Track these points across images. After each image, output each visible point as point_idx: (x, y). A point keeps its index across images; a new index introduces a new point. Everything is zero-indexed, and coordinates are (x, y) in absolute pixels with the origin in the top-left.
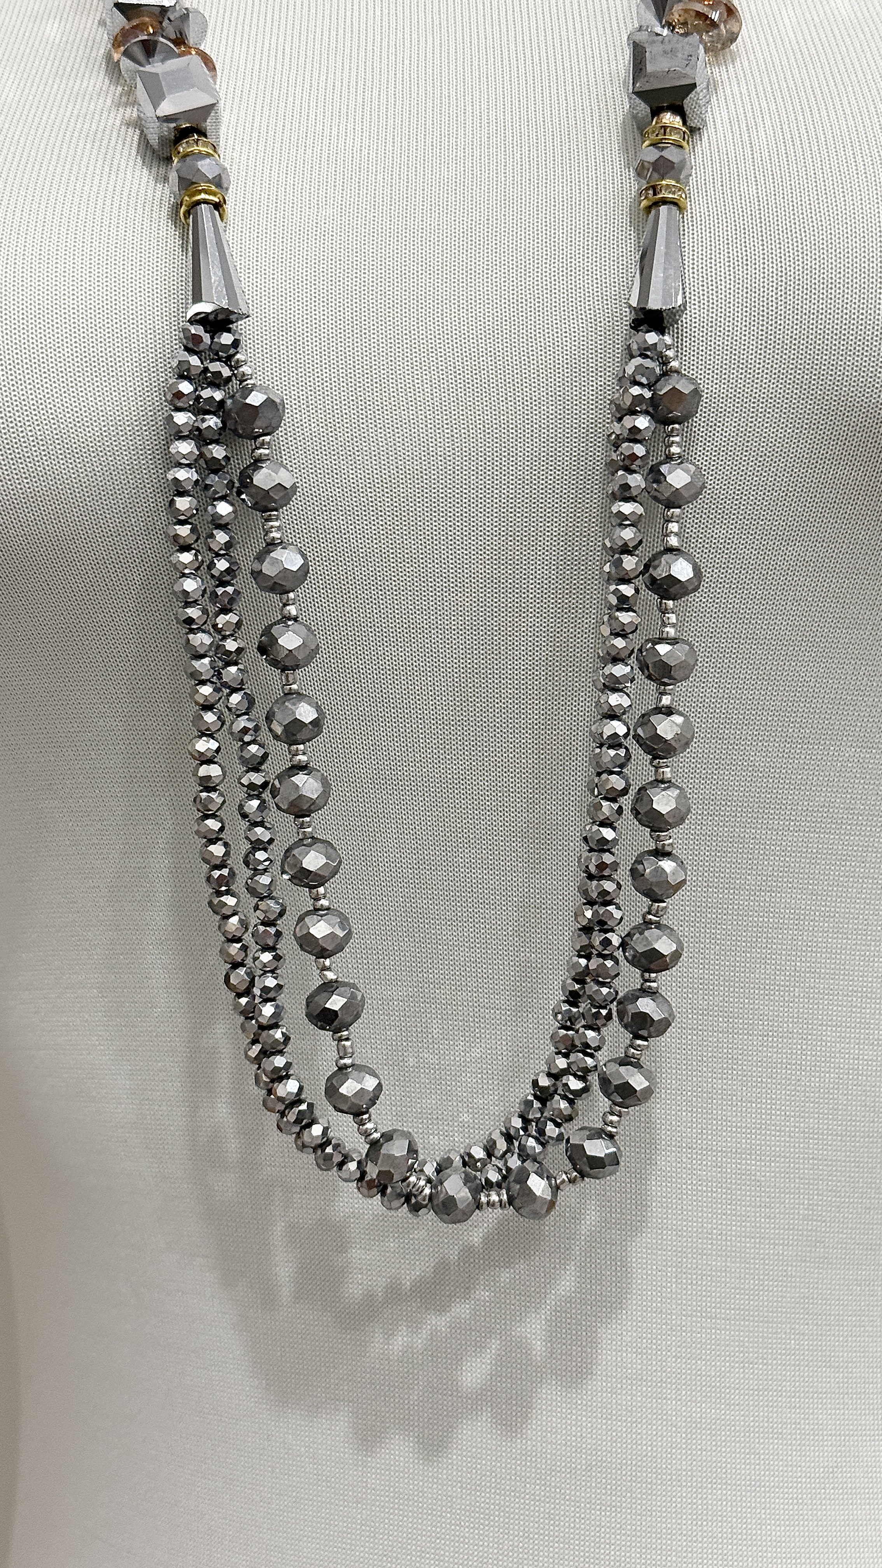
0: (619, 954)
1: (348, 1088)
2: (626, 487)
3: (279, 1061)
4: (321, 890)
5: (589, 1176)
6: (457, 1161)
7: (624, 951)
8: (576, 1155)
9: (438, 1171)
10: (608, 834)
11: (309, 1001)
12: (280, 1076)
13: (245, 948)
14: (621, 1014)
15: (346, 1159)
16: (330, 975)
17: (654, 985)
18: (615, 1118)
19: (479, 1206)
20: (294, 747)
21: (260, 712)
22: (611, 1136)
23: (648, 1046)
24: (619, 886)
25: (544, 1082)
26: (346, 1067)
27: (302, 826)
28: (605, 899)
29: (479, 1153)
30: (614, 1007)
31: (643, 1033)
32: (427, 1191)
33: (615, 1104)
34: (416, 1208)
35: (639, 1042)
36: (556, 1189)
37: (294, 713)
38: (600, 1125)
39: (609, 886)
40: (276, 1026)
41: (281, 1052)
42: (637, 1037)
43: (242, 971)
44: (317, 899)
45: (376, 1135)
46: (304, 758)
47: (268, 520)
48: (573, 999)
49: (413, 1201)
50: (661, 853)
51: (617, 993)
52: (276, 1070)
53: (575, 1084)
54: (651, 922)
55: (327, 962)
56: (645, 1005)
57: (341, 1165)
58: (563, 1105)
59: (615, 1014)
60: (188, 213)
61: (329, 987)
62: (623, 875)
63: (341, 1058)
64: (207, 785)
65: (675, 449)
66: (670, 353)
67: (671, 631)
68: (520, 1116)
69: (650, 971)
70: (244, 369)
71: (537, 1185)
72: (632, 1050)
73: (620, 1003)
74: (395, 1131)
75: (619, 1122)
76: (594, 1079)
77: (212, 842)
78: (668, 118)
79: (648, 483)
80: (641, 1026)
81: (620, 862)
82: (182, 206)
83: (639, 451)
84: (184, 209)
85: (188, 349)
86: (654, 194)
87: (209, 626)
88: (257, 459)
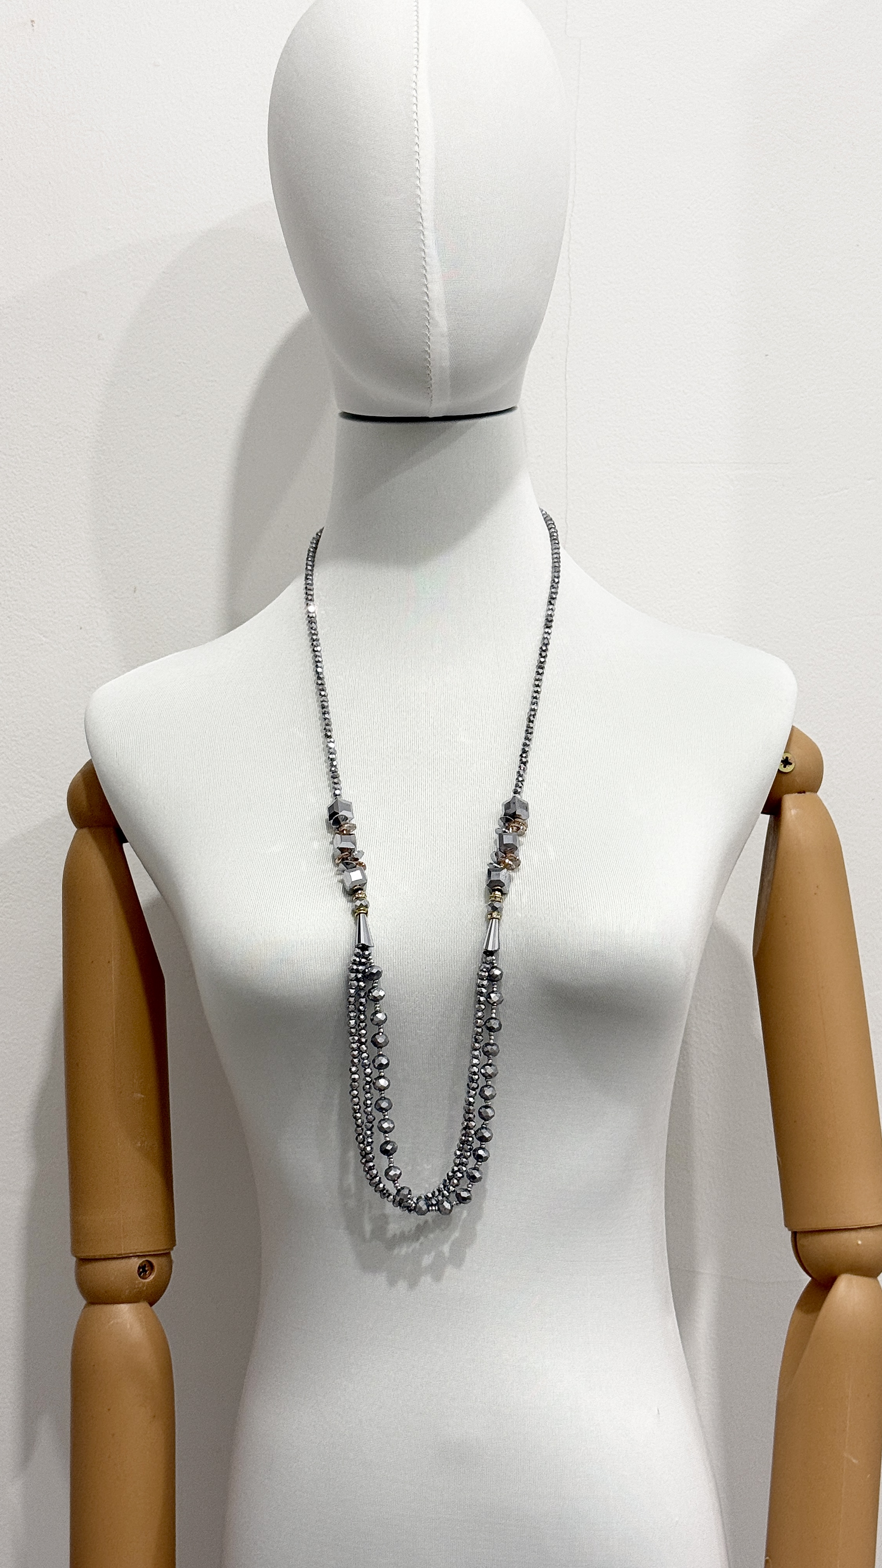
0: (474, 1136)
1: (392, 1173)
2: (480, 1001)
3: (371, 1164)
4: (386, 1113)
6: (423, 1197)
7: (476, 1136)
8: (458, 1196)
9: (417, 1200)
10: (471, 1100)
11: (381, 1146)
12: (371, 1168)
13: (362, 1129)
14: (474, 1155)
15: (390, 1195)
16: (388, 1139)
17: (484, 1146)
19: (429, 1211)
20: (380, 1071)
21: (371, 1058)
23: (481, 1165)
24: (474, 1116)
26: (391, 1167)
27: (382, 1094)
28: (470, 1120)
29: (430, 1195)
30: (472, 1152)
31: (479, 1160)
34: (410, 1211)
35: (479, 1163)
36: (452, 1206)
37: (381, 1061)
39: (471, 1116)
40: (371, 1153)
41: (372, 1162)
42: (478, 1161)
43: (361, 1137)
44: (385, 1116)
45: (399, 1188)
46: (382, 1074)
49: (409, 1209)
50: (487, 1107)
51: (473, 1147)
52: (370, 1167)
53: (460, 1175)
54: (484, 1127)
55: (387, 1135)
56: (481, 1152)
57: (388, 1197)
58: (456, 1181)
59: (472, 1154)
60: (357, 915)
61: (387, 1143)
62: (476, 1113)
63: (390, 1164)
64: (354, 1080)
67: (492, 1041)
68: (443, 1184)
69: (483, 1142)
70: (372, 961)
71: (447, 1205)
73: (474, 1151)
74: (404, 1187)
77: (355, 1097)
78: (497, 892)
79: (486, 999)
80: (479, 1158)
81: (475, 1108)
82: (355, 913)
83: (484, 990)
84: (356, 914)
85: (356, 955)
86: (492, 916)
87: (357, 1034)
88: (373, 987)
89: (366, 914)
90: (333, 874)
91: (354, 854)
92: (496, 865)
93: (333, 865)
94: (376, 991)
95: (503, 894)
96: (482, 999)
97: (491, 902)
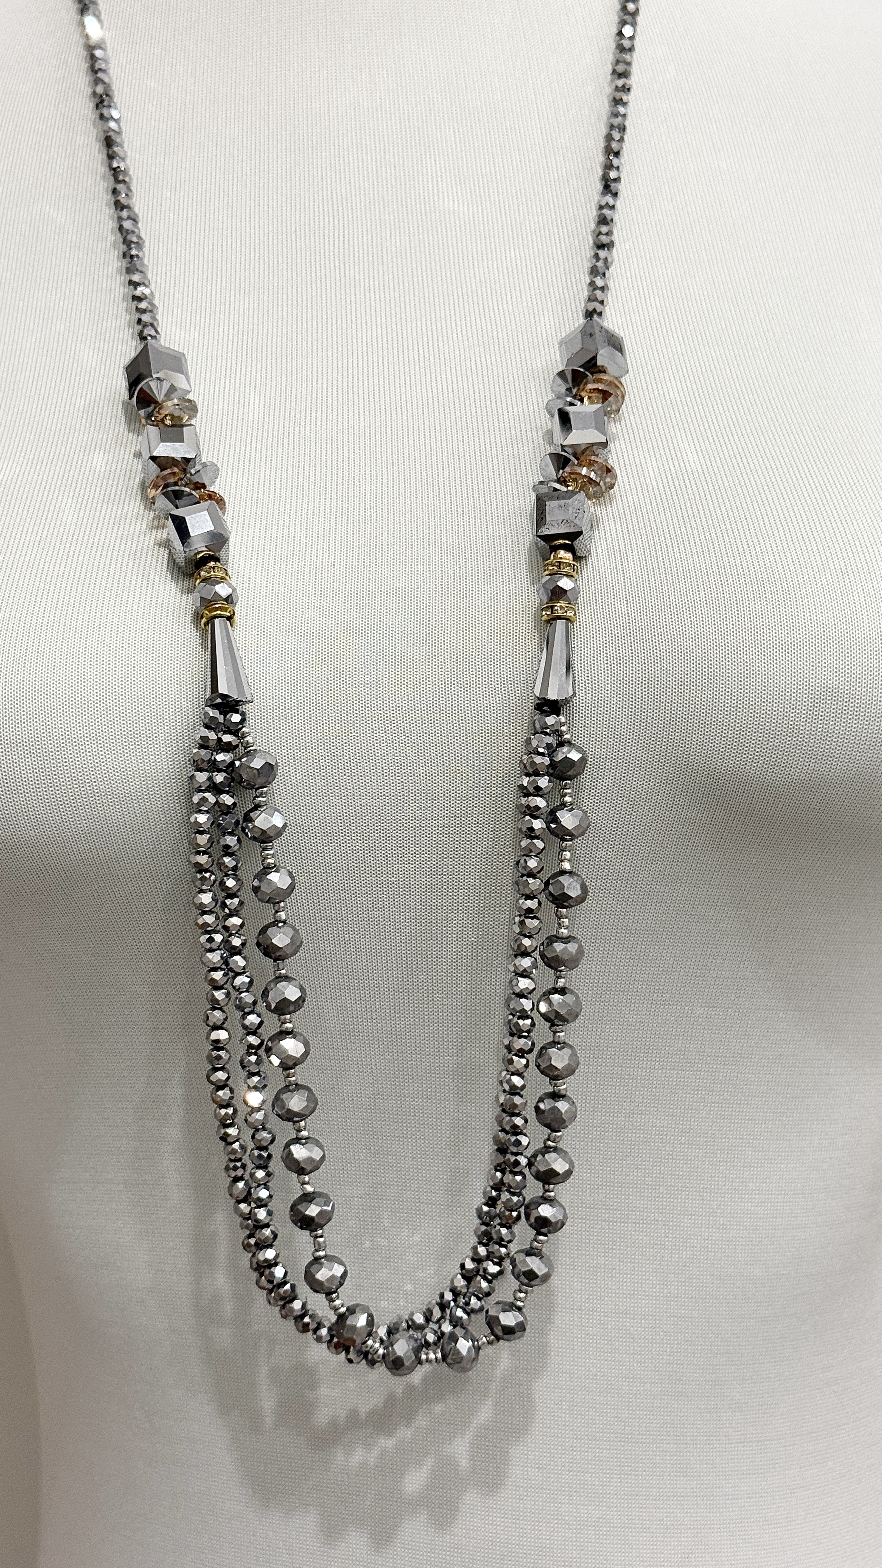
0: (526, 1171)
1: (322, 1275)
2: (531, 829)
3: (270, 1254)
4: (303, 1123)
5: (503, 1339)
6: (404, 1325)
7: (530, 1168)
8: (492, 1322)
9: (390, 1333)
10: (517, 1080)
11: (293, 1208)
12: (271, 1264)
13: (244, 1166)
14: (527, 1216)
15: (319, 1326)
16: (309, 1189)
18: (522, 1295)
19: (420, 1362)
20: (283, 1017)
21: (258, 989)
22: (519, 1309)
23: (548, 1241)
24: (526, 1121)
25: (470, 1265)
26: (320, 1258)
27: (288, 1076)
28: (515, 1130)
29: (420, 1319)
30: (522, 1210)
31: (543, 1230)
32: (381, 1351)
33: (522, 1284)
35: (541, 1238)
36: (478, 1349)
37: (283, 993)
38: (511, 1300)
39: (519, 1121)
40: (267, 1226)
41: (270, 1246)
42: (539, 1233)
43: (241, 1185)
44: (299, 1131)
45: (343, 1310)
46: (289, 1025)
47: (265, 849)
48: (492, 1202)
49: (370, 1357)
50: (556, 1096)
51: (524, 1199)
52: (266, 1260)
53: (493, 1269)
55: (307, 1178)
56: (545, 1211)
57: (315, 1331)
58: (484, 1284)
59: (523, 1216)
60: (206, 624)
61: (308, 1198)
62: (530, 1113)
63: (317, 1251)
64: (217, 1045)
65: (568, 799)
66: (564, 728)
67: (564, 932)
68: (451, 1290)
69: (549, 1184)
70: (249, 739)
71: (464, 1346)
72: (536, 1243)
73: (527, 1207)
74: (357, 1305)
75: (526, 1298)
76: (507, 1264)
78: (562, 553)
79: (547, 823)
80: (542, 1226)
81: (526, 1102)
82: (202, 618)
83: (540, 802)
84: (204, 620)
85: (207, 726)
86: (552, 612)
87: (220, 927)
88: (257, 807)
89: (230, 618)
90: (144, 527)
91: (193, 471)
92: (558, 486)
93: (142, 507)
94: (263, 815)
95: (576, 558)
96: (538, 824)
97: (549, 577)
